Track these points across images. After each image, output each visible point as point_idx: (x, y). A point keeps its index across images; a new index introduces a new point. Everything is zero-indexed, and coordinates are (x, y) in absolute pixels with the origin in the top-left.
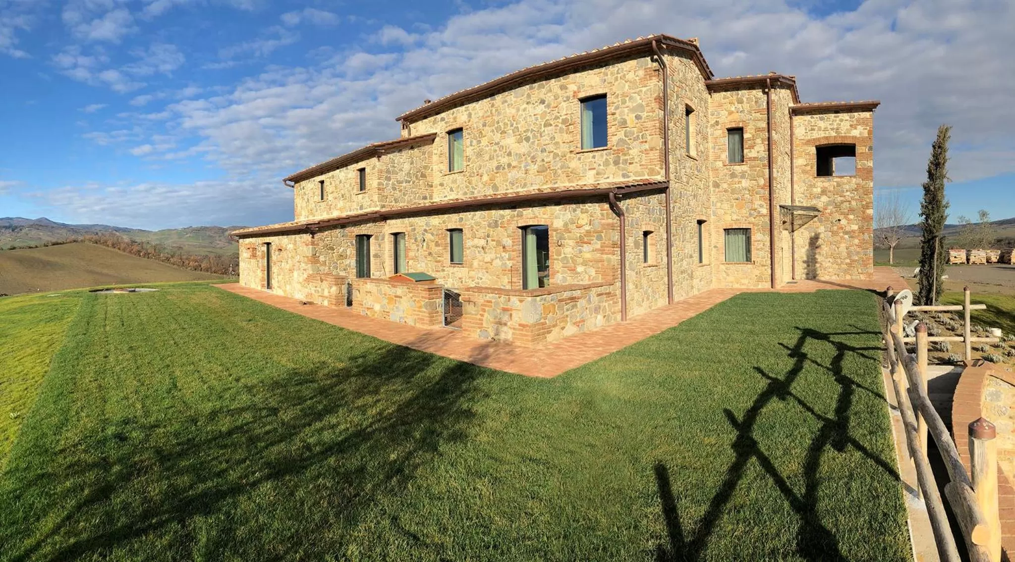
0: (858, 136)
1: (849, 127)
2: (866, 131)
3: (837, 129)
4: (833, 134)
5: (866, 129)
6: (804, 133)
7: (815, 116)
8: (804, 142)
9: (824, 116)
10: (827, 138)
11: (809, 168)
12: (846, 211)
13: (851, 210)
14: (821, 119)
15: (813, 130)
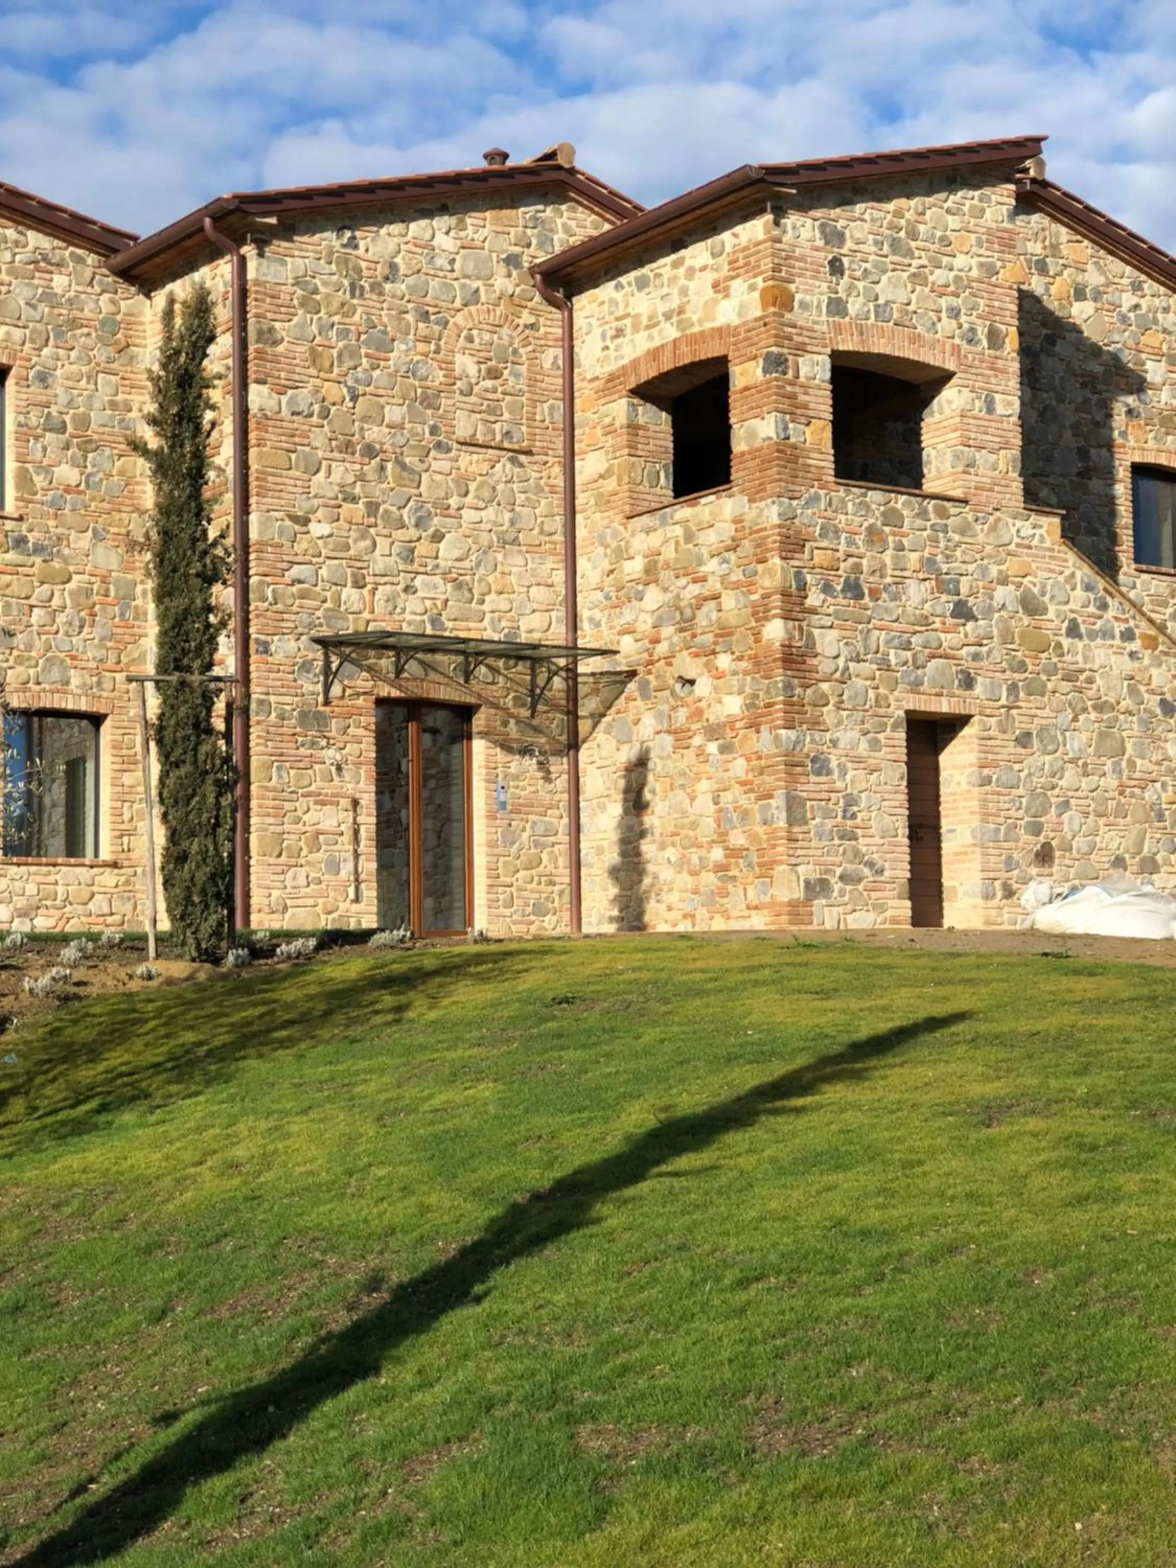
0: (736, 321)
1: (710, 292)
2: (756, 294)
3: (681, 312)
4: (671, 332)
5: (752, 288)
6: (599, 353)
7: (623, 280)
8: (599, 384)
9: (646, 270)
10: (654, 354)
11: (611, 484)
12: (709, 638)
13: (724, 633)
14: (642, 284)
15: (619, 333)
